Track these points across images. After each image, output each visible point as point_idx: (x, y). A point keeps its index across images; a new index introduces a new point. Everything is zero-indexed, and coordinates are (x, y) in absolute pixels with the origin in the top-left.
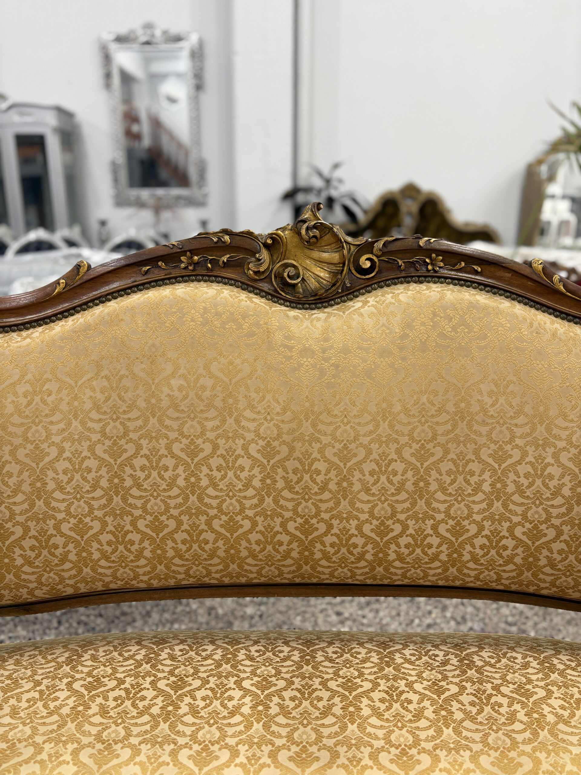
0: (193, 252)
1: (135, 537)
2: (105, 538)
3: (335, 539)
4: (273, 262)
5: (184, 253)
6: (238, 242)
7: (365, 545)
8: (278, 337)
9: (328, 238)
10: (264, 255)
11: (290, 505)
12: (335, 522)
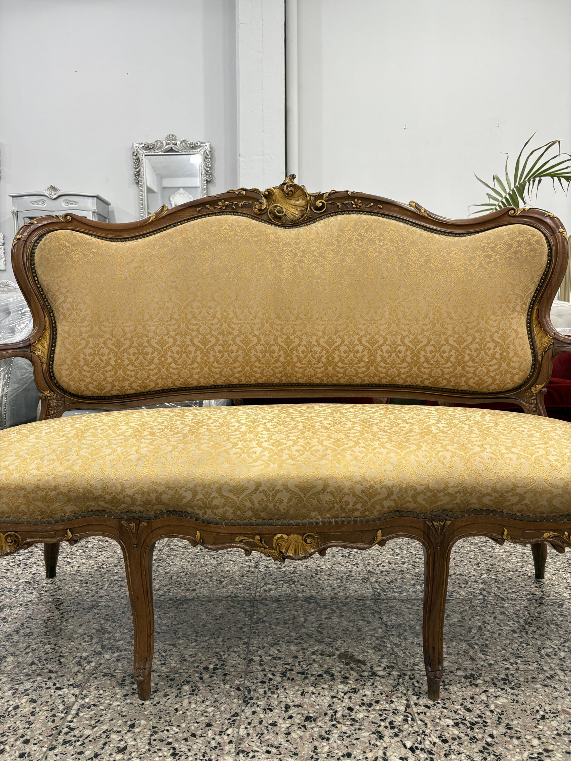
0: (225, 200)
1: (192, 349)
2: (175, 349)
3: (304, 348)
4: (269, 205)
5: (220, 200)
6: (250, 194)
7: (321, 351)
8: (272, 237)
9: (299, 192)
10: (264, 200)
11: (279, 328)
12: (304, 338)
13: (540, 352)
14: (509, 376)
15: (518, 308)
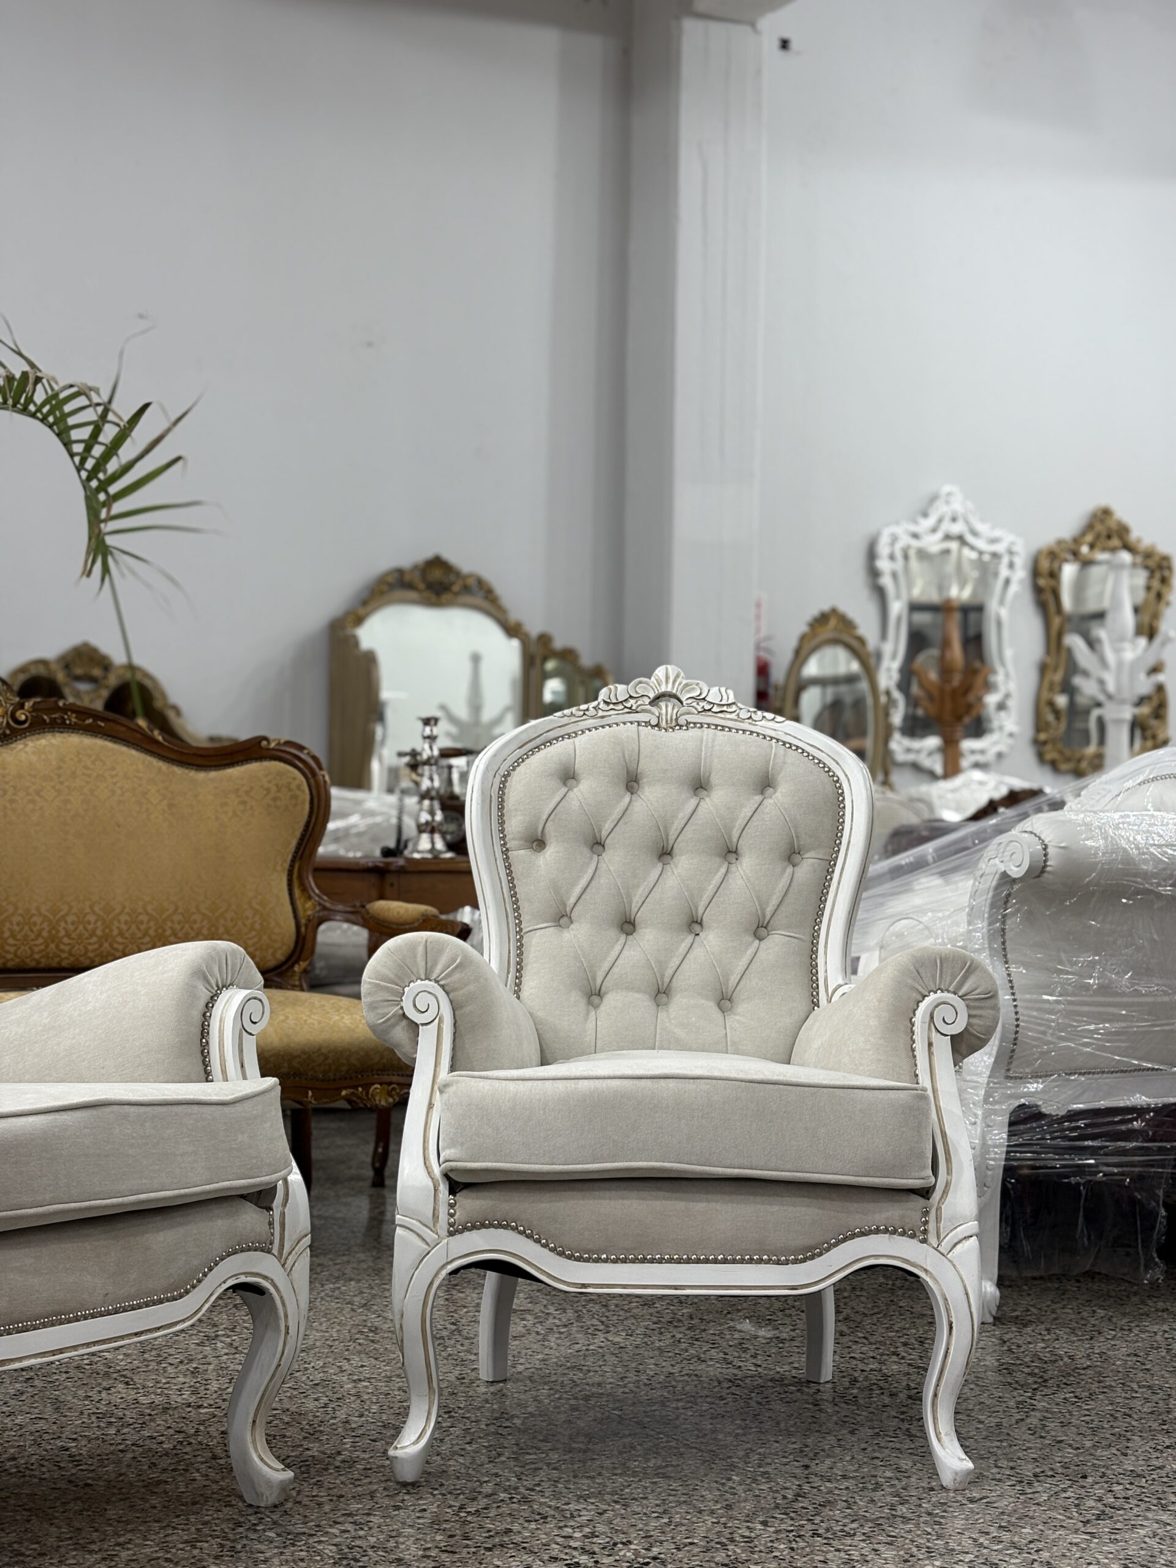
7: (42, 923)
12: (20, 904)
13: (303, 921)
14: (271, 951)
15: (279, 868)
